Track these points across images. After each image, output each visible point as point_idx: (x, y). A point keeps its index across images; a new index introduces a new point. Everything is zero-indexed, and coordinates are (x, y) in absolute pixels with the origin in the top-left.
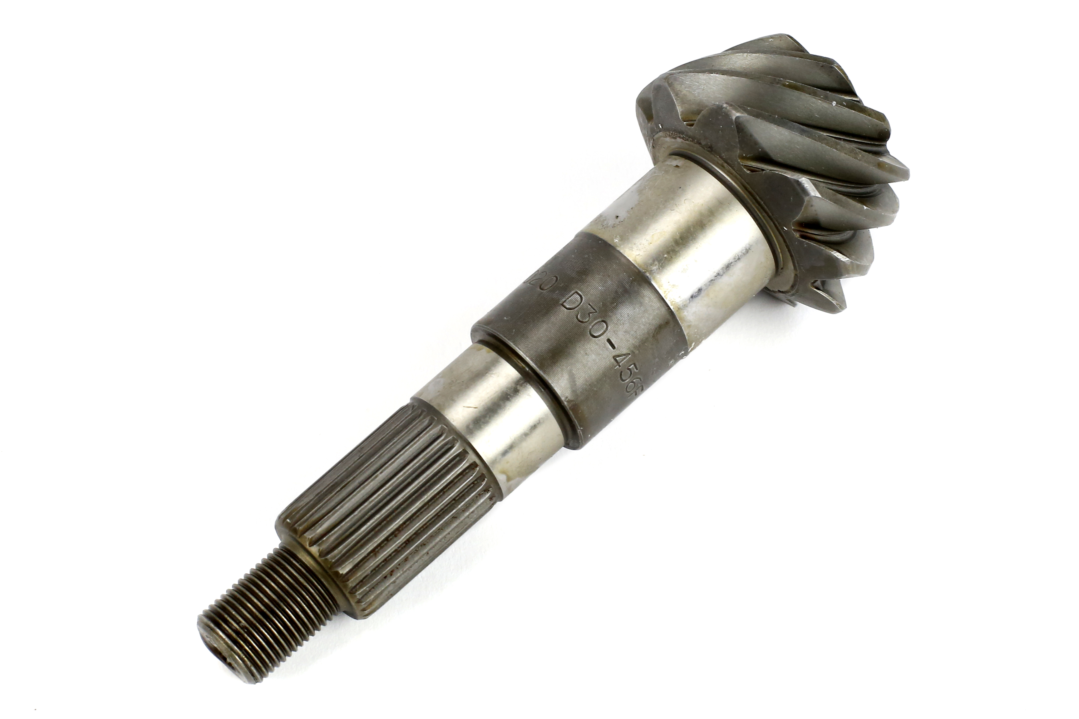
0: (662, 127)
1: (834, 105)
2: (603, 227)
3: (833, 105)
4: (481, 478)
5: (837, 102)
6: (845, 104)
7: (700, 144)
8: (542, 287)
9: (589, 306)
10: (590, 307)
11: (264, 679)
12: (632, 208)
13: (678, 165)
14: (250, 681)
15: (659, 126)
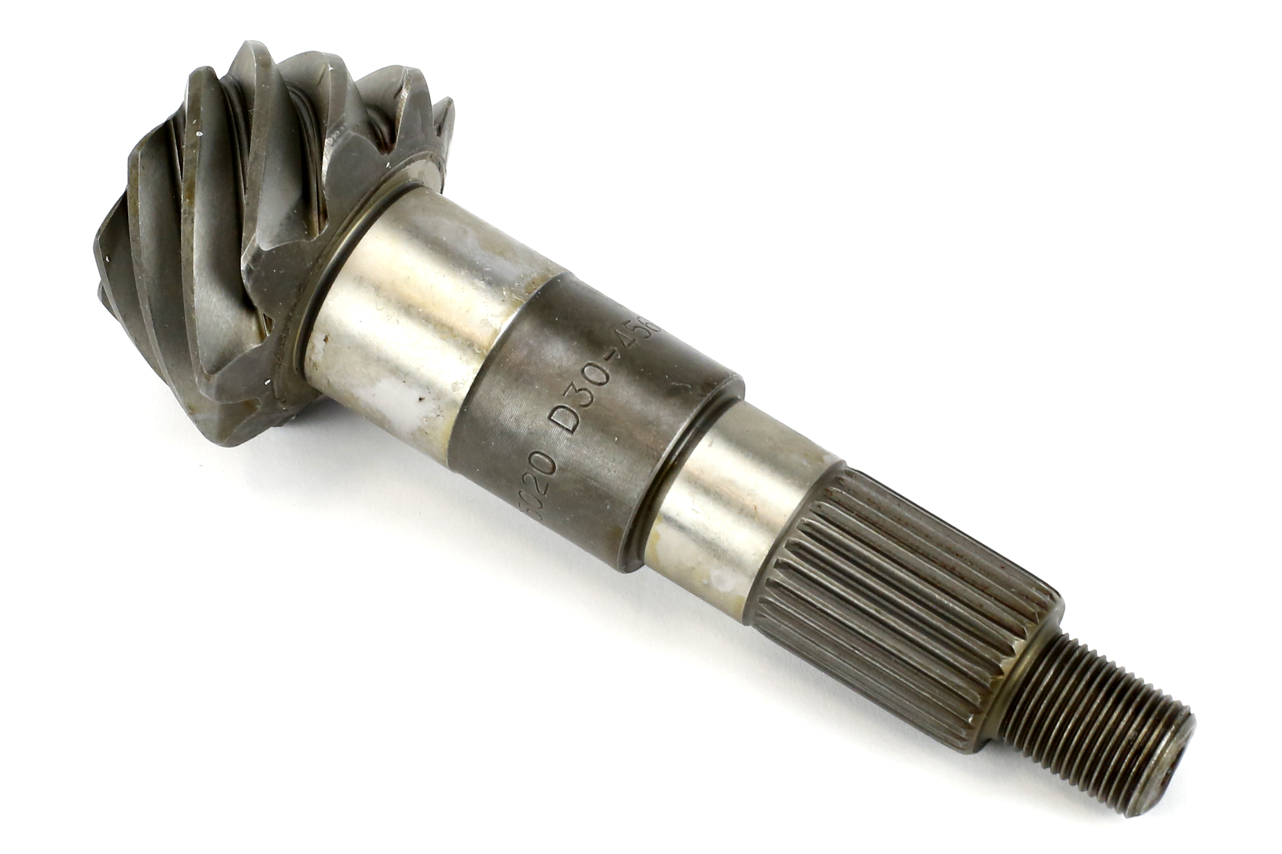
0: (268, 380)
1: (202, 134)
2: (439, 415)
3: (203, 136)
4: (828, 497)
5: (199, 131)
6: (195, 121)
7: (295, 305)
8: (550, 471)
9: (566, 395)
10: (567, 393)
11: (1184, 704)
12: (404, 382)
13: (324, 338)
14: (1193, 722)
15: (268, 384)
